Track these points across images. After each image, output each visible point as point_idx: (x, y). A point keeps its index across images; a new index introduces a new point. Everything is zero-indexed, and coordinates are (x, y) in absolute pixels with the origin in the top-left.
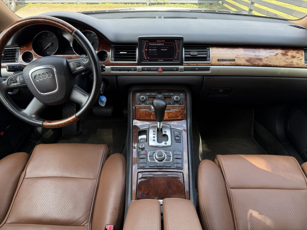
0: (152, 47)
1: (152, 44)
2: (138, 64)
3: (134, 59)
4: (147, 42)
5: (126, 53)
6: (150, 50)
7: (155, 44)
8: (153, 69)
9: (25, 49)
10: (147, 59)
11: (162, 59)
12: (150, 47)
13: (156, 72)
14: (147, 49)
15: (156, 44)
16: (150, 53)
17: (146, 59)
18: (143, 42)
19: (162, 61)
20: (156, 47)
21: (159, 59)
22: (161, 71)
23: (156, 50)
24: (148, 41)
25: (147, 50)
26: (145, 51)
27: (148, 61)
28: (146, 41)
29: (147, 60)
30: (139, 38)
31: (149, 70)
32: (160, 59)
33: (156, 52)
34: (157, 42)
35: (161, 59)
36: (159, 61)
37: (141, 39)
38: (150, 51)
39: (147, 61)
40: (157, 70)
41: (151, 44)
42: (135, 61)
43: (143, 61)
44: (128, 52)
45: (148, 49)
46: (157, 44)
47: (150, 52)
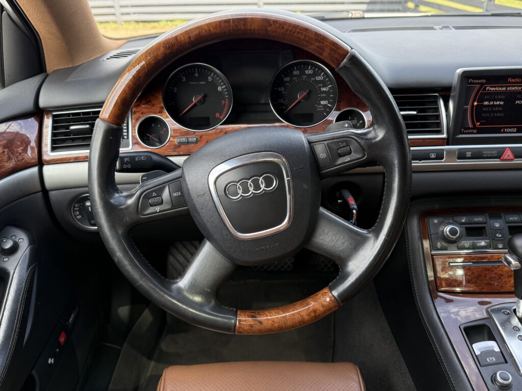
0: (493, 96)
1: (495, 87)
2: (447, 142)
3: (436, 127)
4: (482, 84)
5: (415, 113)
6: (486, 103)
7: (502, 87)
8: (489, 152)
9: (144, 110)
10: (475, 127)
11: (514, 127)
12: (486, 97)
13: (496, 162)
14: (478, 102)
15: (504, 89)
16: (485, 112)
17: (469, 128)
18: (471, 83)
19: (513, 132)
20: (503, 97)
21: (504, 128)
22: (511, 157)
23: (502, 103)
24: (484, 81)
25: (477, 105)
26: (473, 105)
27: (475, 131)
28: (480, 81)
29: (472, 129)
30: (465, 73)
31: (477, 155)
32: (507, 128)
33: (501, 109)
34: (510, 83)
35: (510, 128)
36: (504, 132)
37: (467, 76)
38: (486, 106)
39: (472, 133)
40: (499, 155)
41: (491, 87)
42: (440, 132)
43: (461, 133)
44: (419, 111)
45: (481, 100)
46: (508, 89)
47: (485, 109)
